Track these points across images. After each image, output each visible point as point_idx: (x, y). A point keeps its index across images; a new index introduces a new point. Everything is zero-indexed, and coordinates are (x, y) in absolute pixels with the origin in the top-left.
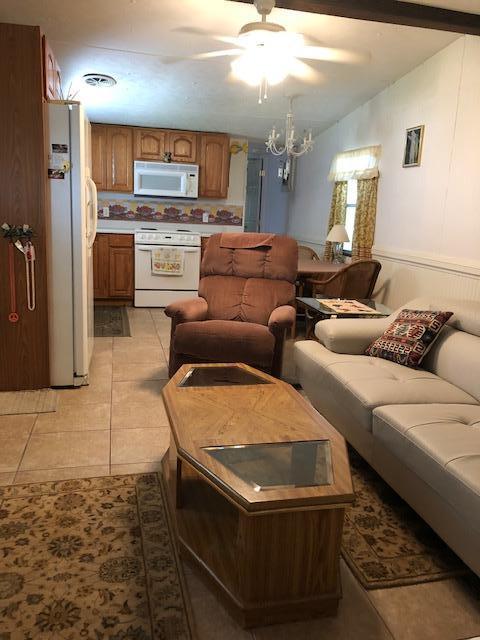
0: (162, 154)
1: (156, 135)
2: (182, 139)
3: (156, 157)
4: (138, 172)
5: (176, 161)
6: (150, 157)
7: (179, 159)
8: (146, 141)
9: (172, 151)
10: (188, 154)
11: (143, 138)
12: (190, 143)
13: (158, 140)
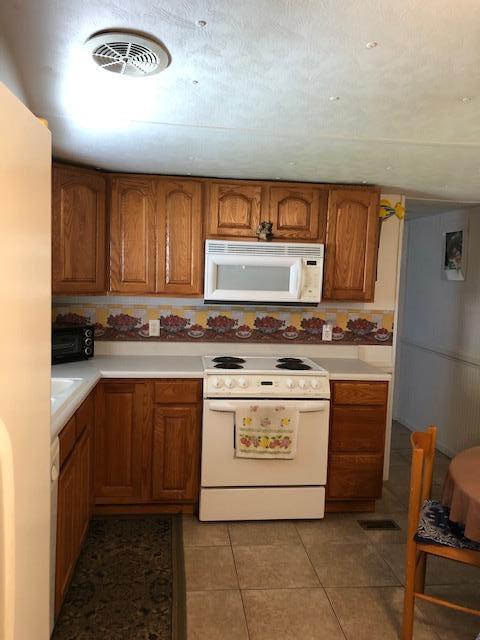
0: (256, 225)
1: (247, 192)
2: (294, 197)
3: (244, 232)
4: (211, 259)
5: (282, 239)
6: (234, 231)
7: (287, 234)
8: (227, 203)
9: (274, 220)
10: (304, 224)
11: (221, 199)
12: (308, 204)
13: (249, 201)
